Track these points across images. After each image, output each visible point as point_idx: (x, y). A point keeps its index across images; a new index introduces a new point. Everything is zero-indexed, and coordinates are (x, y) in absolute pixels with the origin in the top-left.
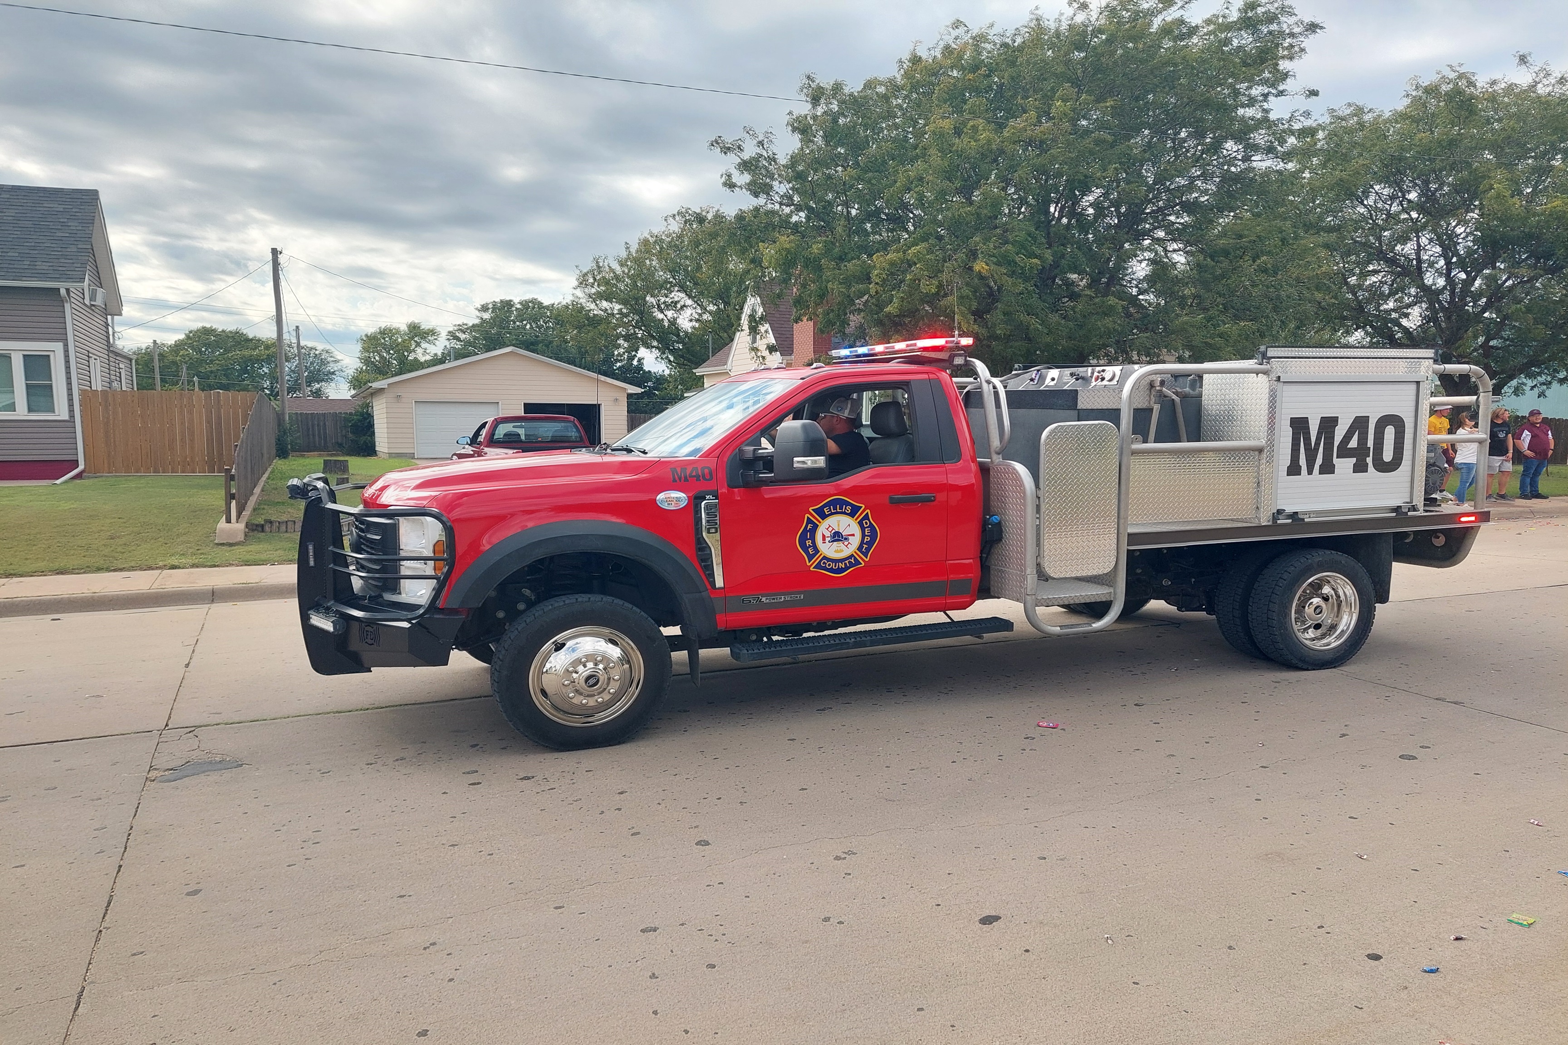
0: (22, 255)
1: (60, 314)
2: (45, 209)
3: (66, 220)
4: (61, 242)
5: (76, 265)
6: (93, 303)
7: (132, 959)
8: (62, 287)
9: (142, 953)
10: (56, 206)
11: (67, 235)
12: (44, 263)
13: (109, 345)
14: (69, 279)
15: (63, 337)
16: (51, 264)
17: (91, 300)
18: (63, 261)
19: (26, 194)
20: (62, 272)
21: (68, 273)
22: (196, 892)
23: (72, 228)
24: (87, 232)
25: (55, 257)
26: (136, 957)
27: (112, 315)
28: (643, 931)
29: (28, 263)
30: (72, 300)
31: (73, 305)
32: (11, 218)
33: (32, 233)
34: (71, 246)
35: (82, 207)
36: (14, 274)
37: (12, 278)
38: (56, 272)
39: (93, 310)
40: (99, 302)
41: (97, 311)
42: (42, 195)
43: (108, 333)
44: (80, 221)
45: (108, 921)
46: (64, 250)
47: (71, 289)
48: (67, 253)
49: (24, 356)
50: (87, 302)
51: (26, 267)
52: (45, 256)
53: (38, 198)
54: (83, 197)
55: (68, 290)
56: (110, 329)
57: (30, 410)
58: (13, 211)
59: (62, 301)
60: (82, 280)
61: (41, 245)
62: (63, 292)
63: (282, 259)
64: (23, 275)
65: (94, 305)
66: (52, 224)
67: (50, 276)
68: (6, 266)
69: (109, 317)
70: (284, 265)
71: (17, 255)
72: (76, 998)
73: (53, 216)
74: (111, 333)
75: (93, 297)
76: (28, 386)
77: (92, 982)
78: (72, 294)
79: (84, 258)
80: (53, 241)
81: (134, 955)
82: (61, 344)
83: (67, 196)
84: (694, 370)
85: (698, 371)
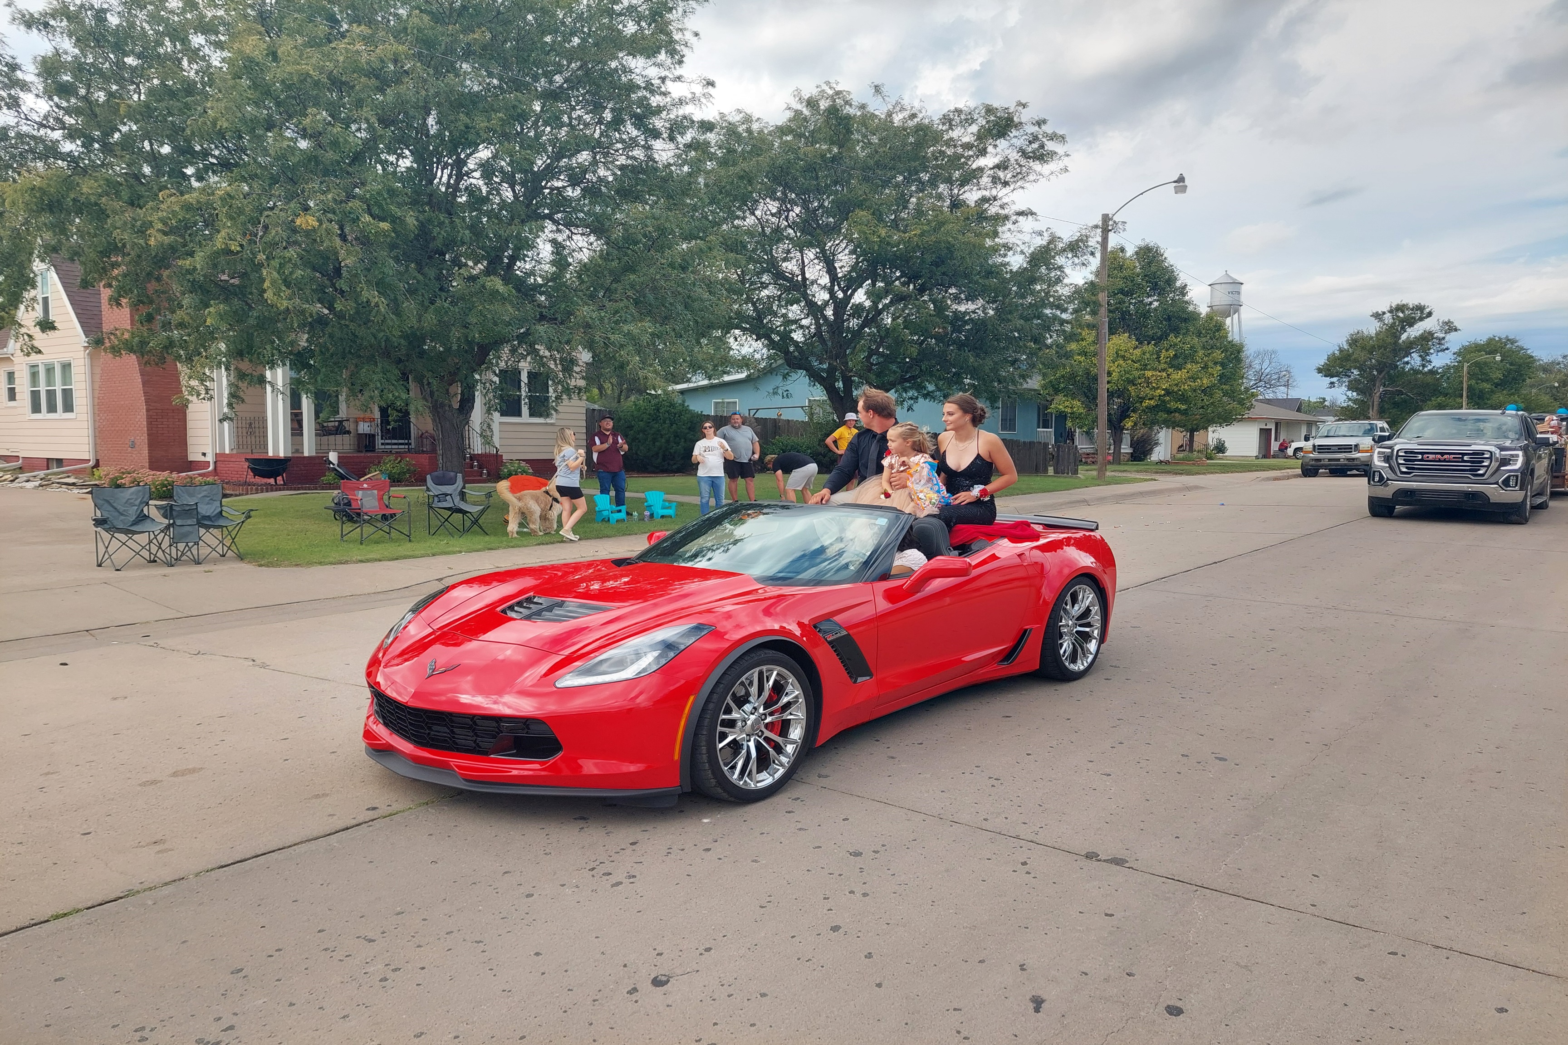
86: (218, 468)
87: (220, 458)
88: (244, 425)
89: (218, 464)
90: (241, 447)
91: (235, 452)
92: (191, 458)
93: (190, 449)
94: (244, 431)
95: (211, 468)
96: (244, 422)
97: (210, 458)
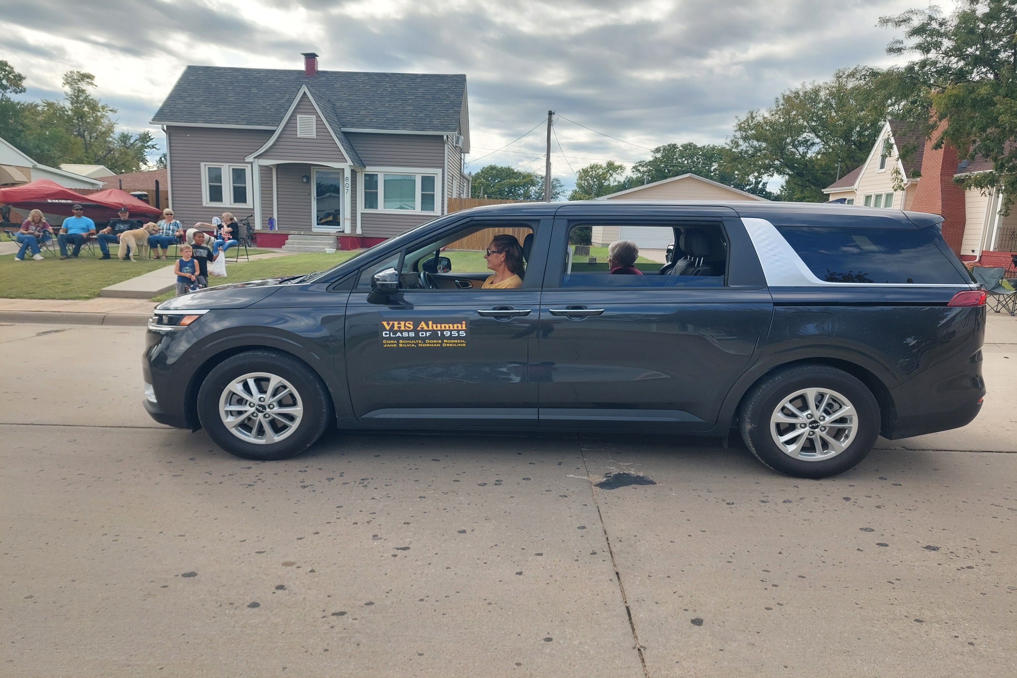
0: (426, 116)
1: (442, 151)
2: (438, 87)
3: (448, 94)
4: (445, 107)
5: (453, 121)
6: (457, 145)
8: (445, 134)
10: (444, 85)
11: (449, 103)
12: (437, 120)
13: (461, 172)
14: (449, 129)
15: (442, 165)
16: (440, 121)
17: (456, 143)
18: (446, 118)
19: (429, 79)
20: (445, 126)
21: (449, 126)
23: (451, 98)
24: (459, 100)
25: (442, 116)
27: (464, 153)
29: (429, 120)
30: (449, 143)
31: (449, 146)
32: (421, 94)
33: (431, 102)
34: (451, 109)
35: (457, 85)
36: (421, 127)
37: (420, 129)
38: (442, 125)
39: (456, 149)
40: (460, 144)
41: (458, 150)
42: (437, 79)
43: (461, 164)
44: (456, 94)
45: (639, 638)
46: (447, 112)
47: (449, 136)
48: (449, 114)
49: (422, 176)
50: (454, 145)
51: (427, 123)
52: (437, 116)
53: (435, 81)
54: (458, 79)
55: (447, 136)
56: (462, 161)
57: (422, 210)
58: (422, 89)
59: (444, 143)
60: (455, 130)
61: (436, 109)
62: (445, 137)
63: (554, 117)
64: (425, 127)
65: (456, 147)
66: (441, 96)
67: (439, 128)
68: (417, 122)
69: (462, 154)
70: (555, 122)
71: (423, 115)
73: (442, 92)
74: (462, 164)
75: (457, 142)
76: (422, 195)
78: (449, 139)
79: (457, 116)
80: (441, 107)
82: (441, 170)
83: (450, 79)
84: (823, 190)
85: (826, 191)
86: (982, 261)
87: (985, 254)
88: (1008, 233)
89: (983, 258)
90: (1003, 247)
91: (997, 250)
92: (963, 253)
93: (963, 247)
94: (1008, 236)
95: (977, 260)
96: (1009, 231)
97: (977, 254)
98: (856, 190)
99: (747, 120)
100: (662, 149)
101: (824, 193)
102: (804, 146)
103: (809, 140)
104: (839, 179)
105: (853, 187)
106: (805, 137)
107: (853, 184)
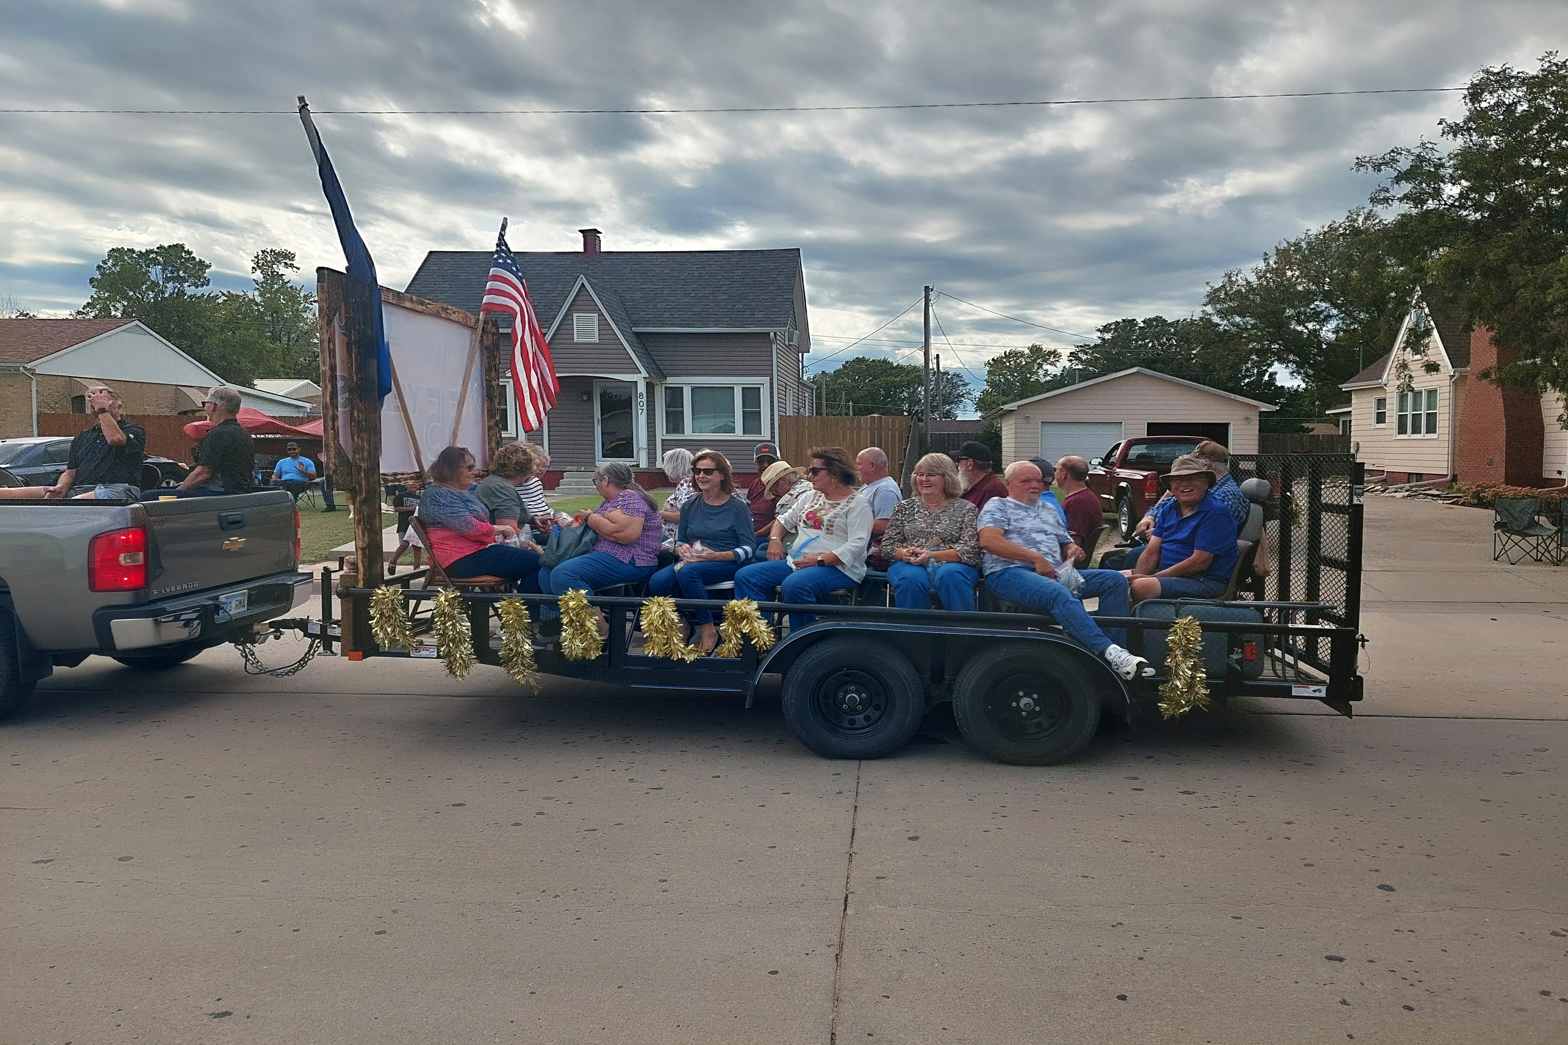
0: (746, 307)
1: (768, 354)
2: (762, 268)
3: (774, 274)
4: (772, 294)
5: (781, 313)
7: (877, 881)
8: (772, 330)
9: (884, 878)
10: (768, 262)
11: (777, 288)
12: (760, 313)
13: (798, 378)
14: (774, 322)
15: (769, 372)
16: (765, 312)
18: (770, 307)
20: (770, 318)
21: (776, 319)
22: (915, 839)
23: (780, 282)
24: (789, 282)
25: (767, 307)
26: (880, 880)
27: (802, 352)
28: (1329, 958)
29: (749, 313)
31: (778, 346)
32: (739, 277)
33: (753, 288)
34: (780, 297)
35: (787, 264)
36: (739, 322)
37: (738, 325)
38: (767, 319)
40: (795, 342)
41: (792, 350)
42: (760, 256)
43: (799, 367)
44: (786, 275)
45: (855, 847)
46: (772, 298)
48: (776, 303)
49: (743, 388)
51: (747, 316)
52: (760, 306)
53: (757, 259)
54: (790, 255)
56: (800, 363)
57: (744, 433)
58: (739, 271)
60: (785, 325)
61: (759, 297)
62: (769, 333)
63: (932, 294)
64: (744, 322)
65: (789, 345)
66: (765, 280)
67: (763, 322)
68: (734, 315)
69: (800, 354)
70: (934, 302)
71: (742, 307)
72: (843, 902)
73: (766, 271)
74: (801, 367)
75: (789, 338)
76: (745, 413)
77: (852, 893)
78: (775, 335)
79: (786, 306)
80: (766, 294)
81: (878, 878)
82: (768, 378)
83: (776, 254)
84: (1340, 386)
85: (1345, 387)
98: (1385, 385)
99: (1223, 286)
100: (1113, 327)
101: (1343, 390)
102: (1316, 321)
103: (1322, 312)
104: (1364, 368)
105: (1380, 381)
106: (1314, 308)
107: (1381, 378)
